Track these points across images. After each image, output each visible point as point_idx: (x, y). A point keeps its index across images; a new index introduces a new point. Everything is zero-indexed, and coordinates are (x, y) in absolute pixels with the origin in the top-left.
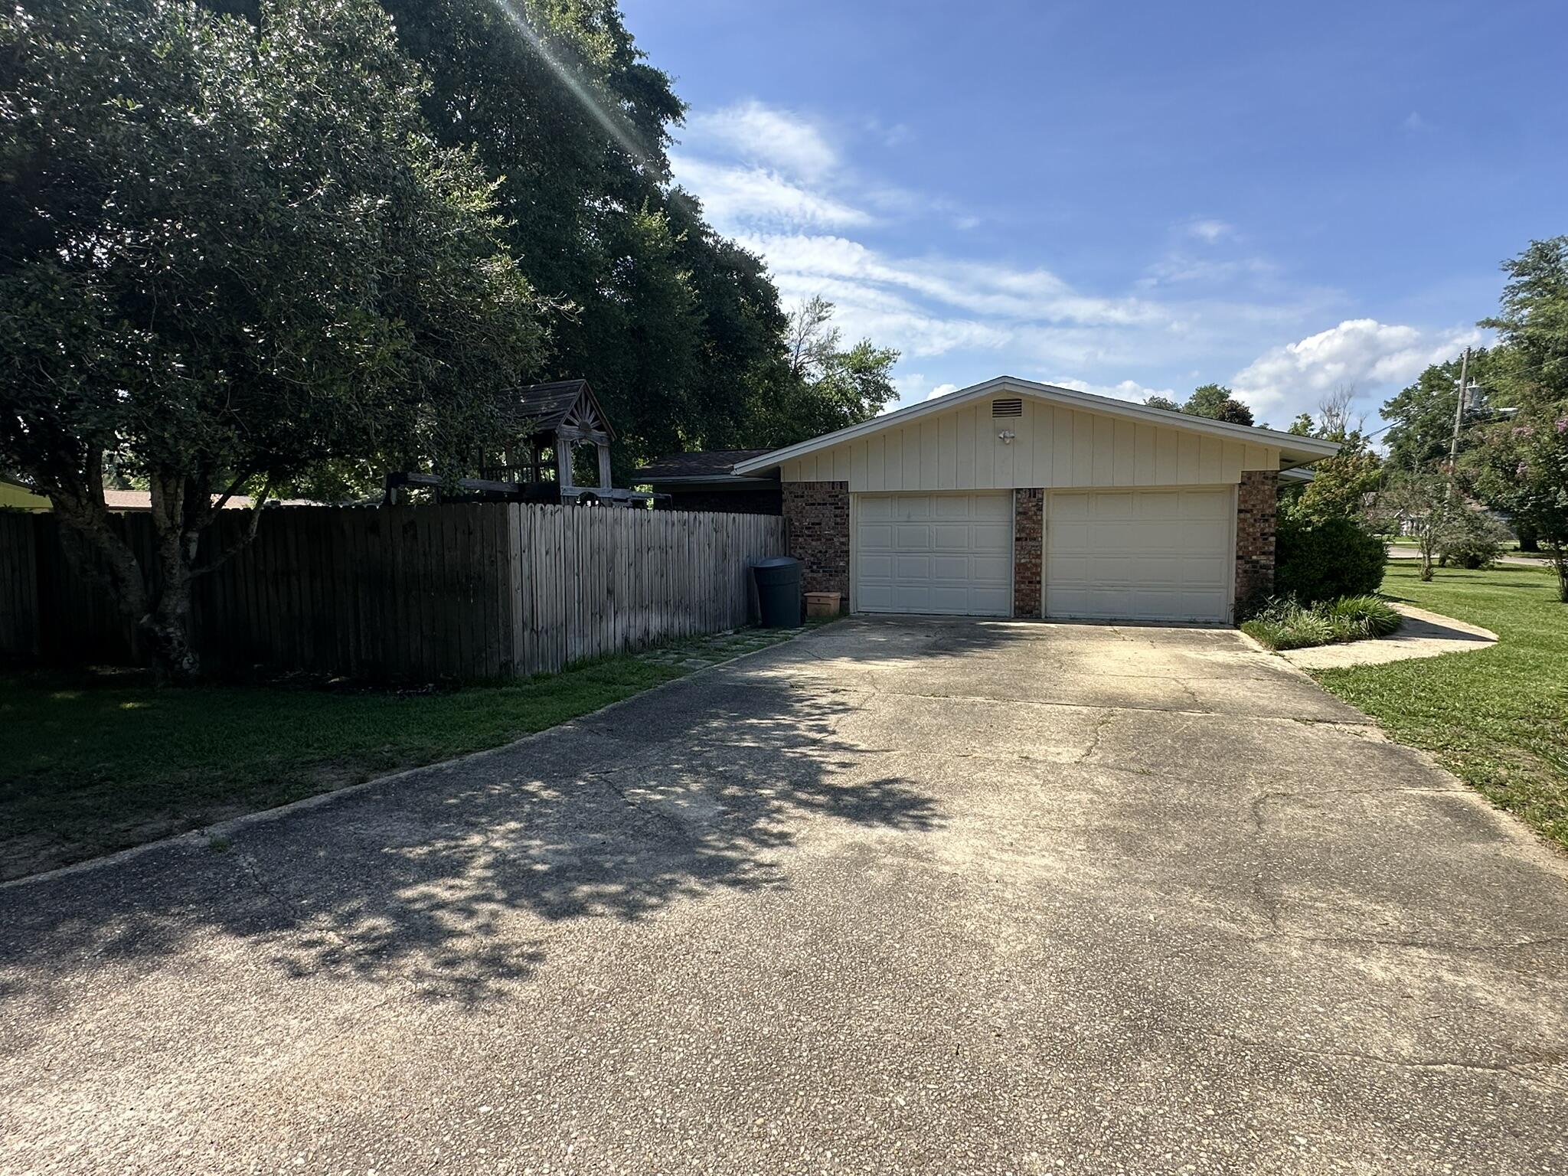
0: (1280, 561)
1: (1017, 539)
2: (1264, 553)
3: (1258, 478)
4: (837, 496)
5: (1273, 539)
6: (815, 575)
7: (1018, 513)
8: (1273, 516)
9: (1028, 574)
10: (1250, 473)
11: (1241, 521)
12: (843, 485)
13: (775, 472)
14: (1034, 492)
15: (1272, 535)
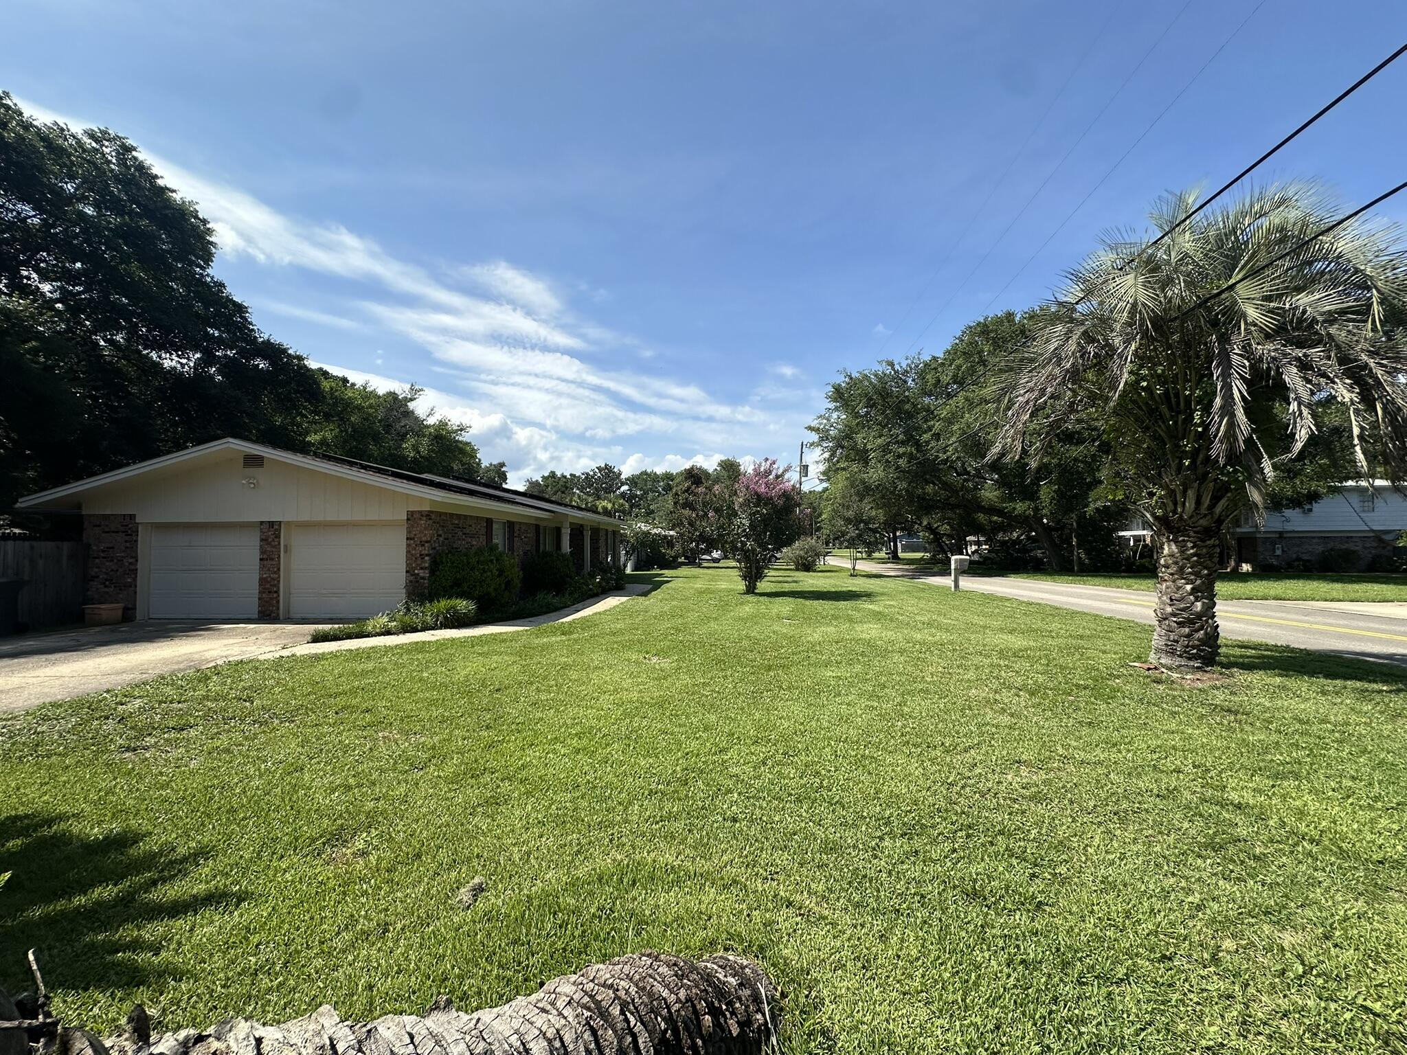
0: (432, 572)
1: (261, 560)
2: (422, 568)
3: (417, 516)
4: (128, 528)
5: (427, 558)
7: (262, 540)
8: (427, 542)
9: (268, 586)
10: (412, 512)
11: (408, 545)
12: (132, 517)
13: (76, 503)
14: (271, 524)
15: (427, 555)
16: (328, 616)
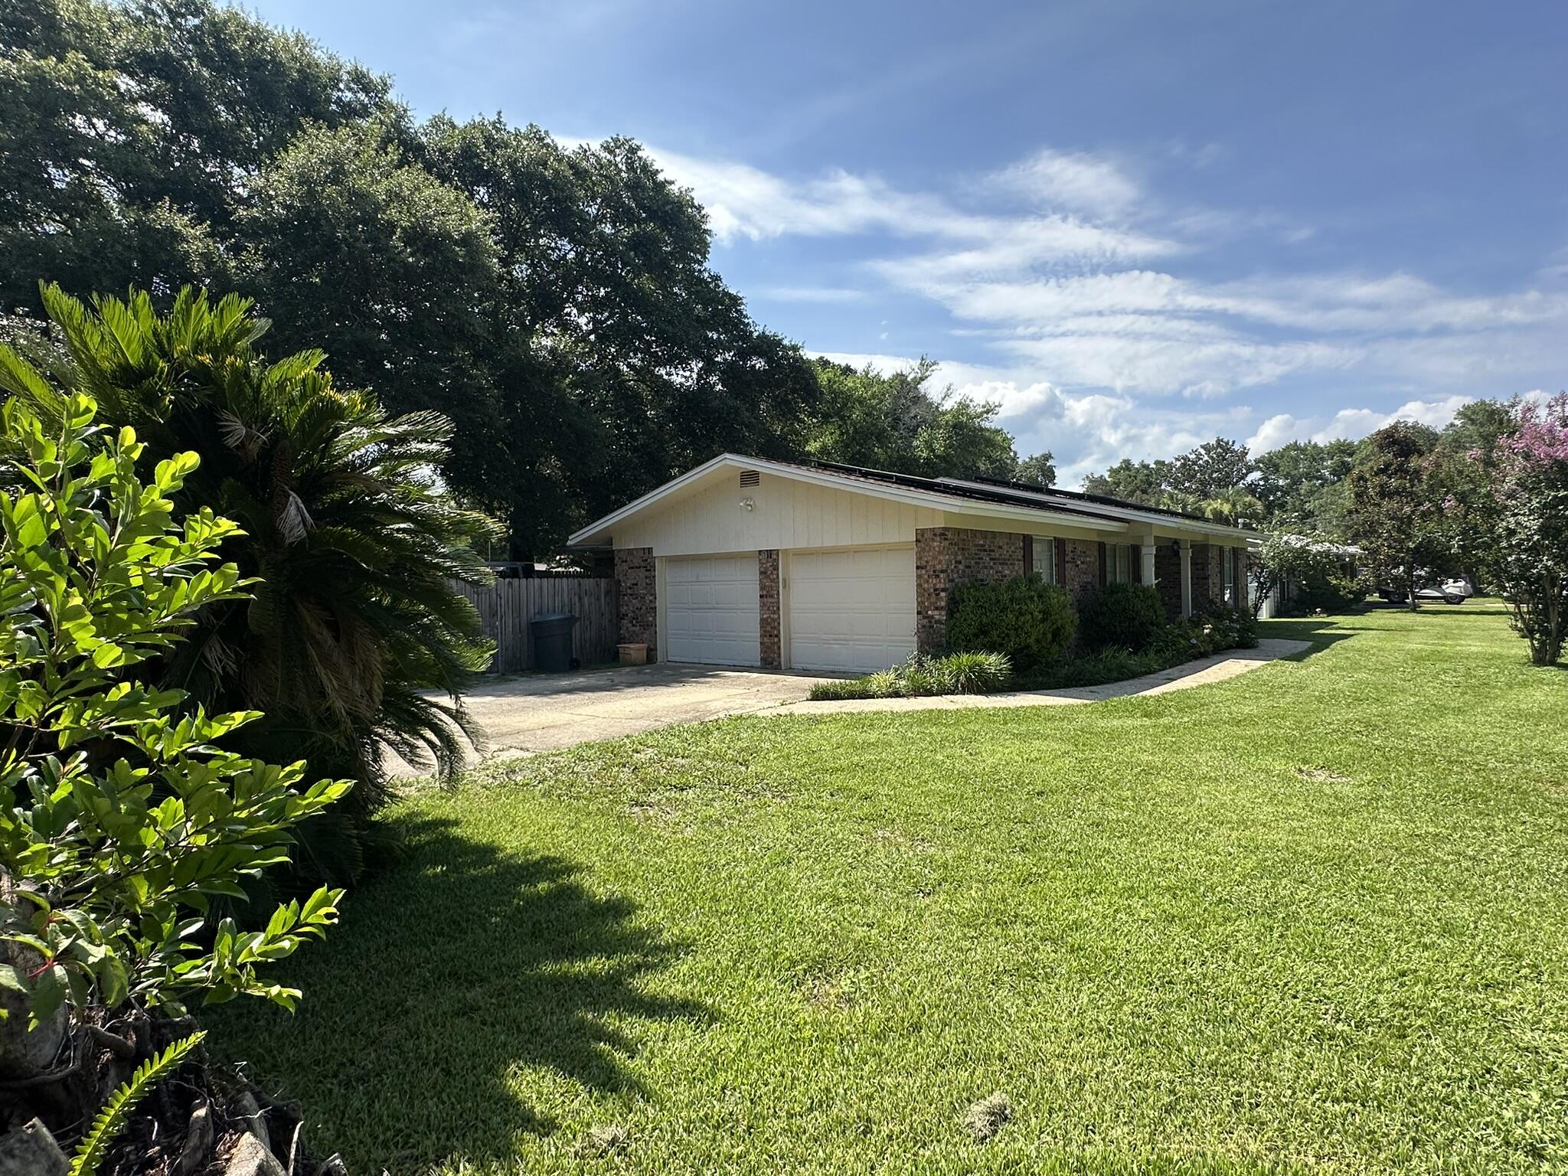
0: (951, 614)
1: (761, 596)
2: (937, 609)
3: (928, 535)
4: (646, 561)
5: (943, 594)
6: (634, 629)
7: (761, 573)
8: (942, 572)
9: (769, 628)
10: (922, 530)
11: (919, 577)
12: (650, 550)
13: (607, 538)
14: (770, 553)
15: (943, 590)
16: (831, 668)
